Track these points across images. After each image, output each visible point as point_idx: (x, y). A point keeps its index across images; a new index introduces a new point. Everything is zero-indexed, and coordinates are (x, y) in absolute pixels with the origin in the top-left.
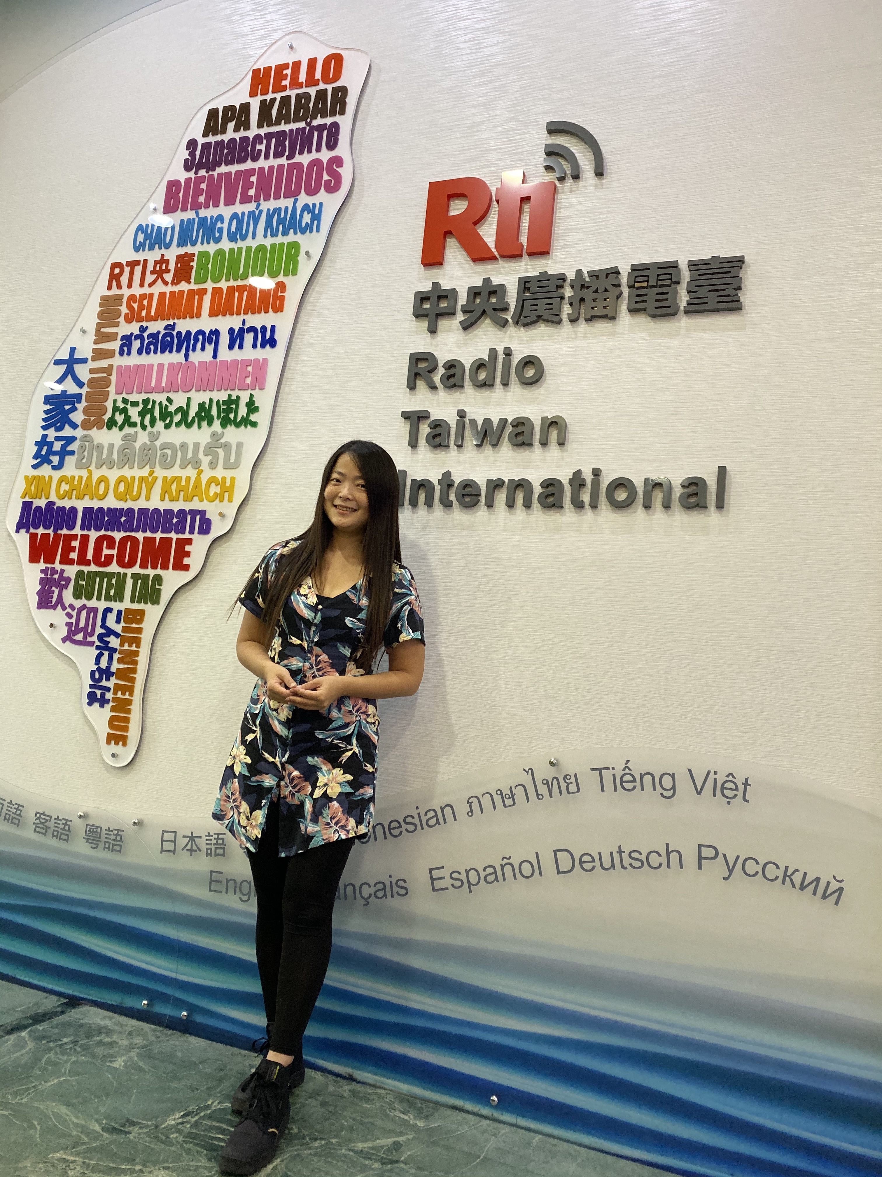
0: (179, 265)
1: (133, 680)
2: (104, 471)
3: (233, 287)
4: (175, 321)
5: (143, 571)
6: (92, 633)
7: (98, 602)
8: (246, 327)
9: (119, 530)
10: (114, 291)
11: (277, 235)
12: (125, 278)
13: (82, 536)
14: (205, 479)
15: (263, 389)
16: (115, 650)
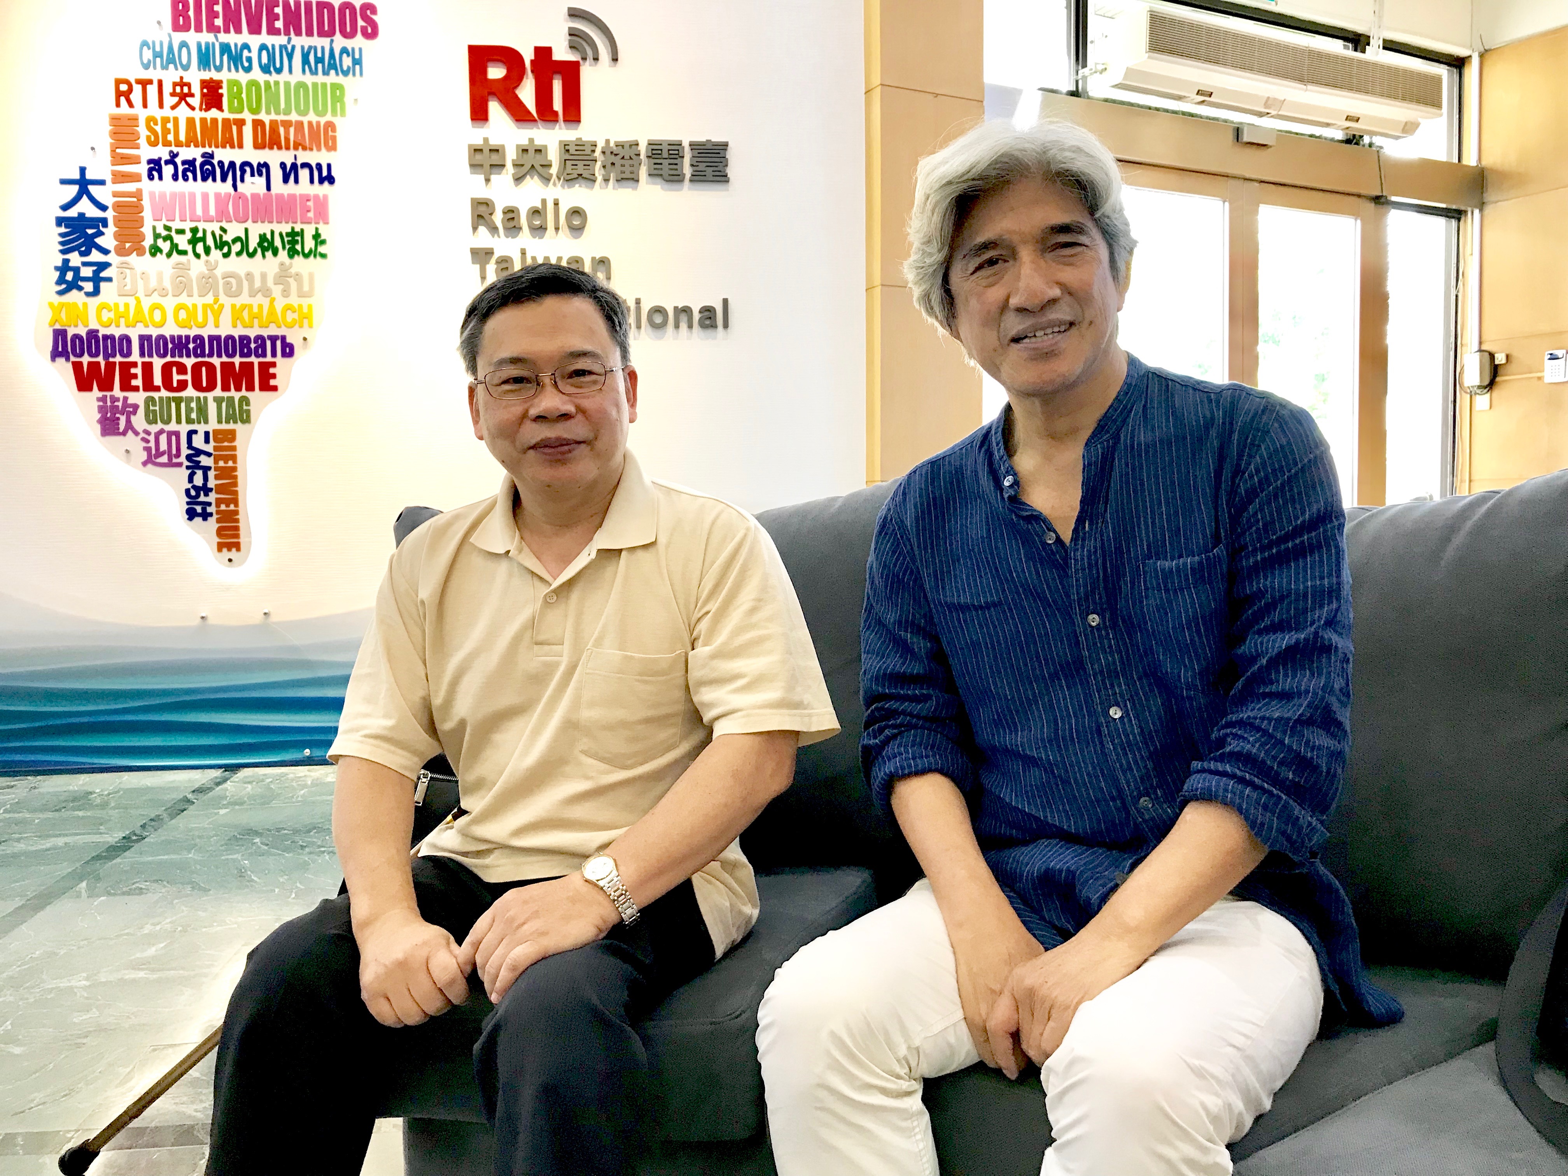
0: (205, 91)
1: (236, 493)
2: (156, 298)
3: (277, 121)
4: (213, 148)
5: (226, 394)
6: (178, 455)
7: (179, 426)
8: (299, 163)
9: (188, 356)
10: (125, 109)
11: (316, 73)
12: (136, 96)
13: (143, 363)
14: (279, 306)
15: (327, 223)
16: (209, 468)
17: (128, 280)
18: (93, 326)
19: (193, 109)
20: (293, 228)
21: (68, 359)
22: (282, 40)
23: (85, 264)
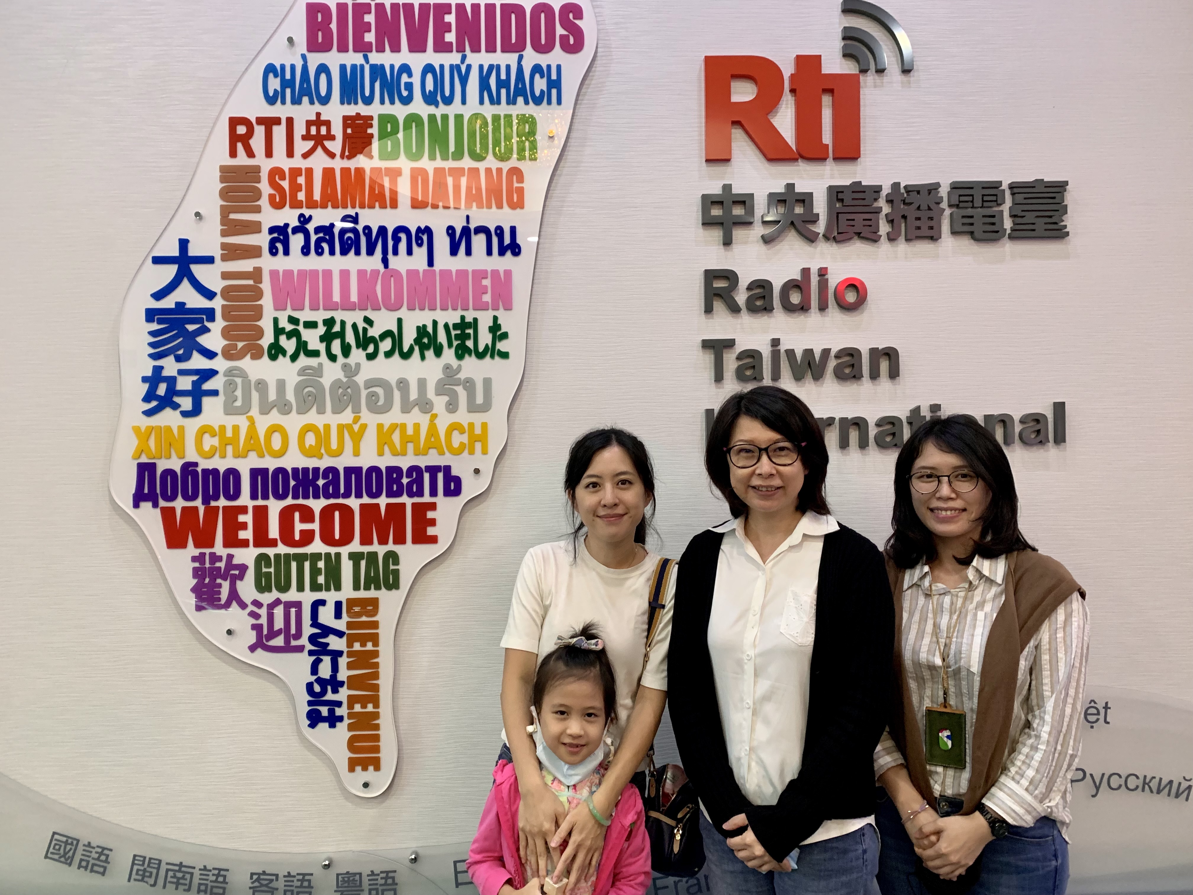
0: (349, 131)
1: (376, 688)
2: (275, 417)
3: (444, 169)
4: (357, 210)
5: (366, 549)
6: (298, 635)
7: (301, 594)
8: (472, 226)
9: (316, 496)
10: (242, 159)
11: (499, 103)
12: (258, 142)
13: (255, 508)
14: (442, 425)
15: (511, 309)
16: (340, 653)
17: (239, 393)
18: (192, 456)
19: (332, 155)
20: (463, 318)
21: (155, 505)
22: (454, 58)
23: (182, 372)
